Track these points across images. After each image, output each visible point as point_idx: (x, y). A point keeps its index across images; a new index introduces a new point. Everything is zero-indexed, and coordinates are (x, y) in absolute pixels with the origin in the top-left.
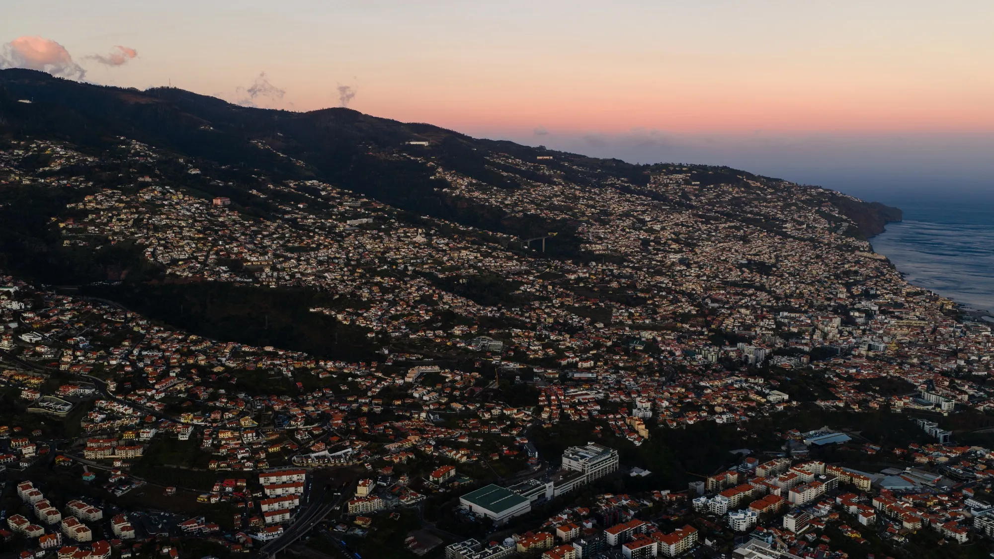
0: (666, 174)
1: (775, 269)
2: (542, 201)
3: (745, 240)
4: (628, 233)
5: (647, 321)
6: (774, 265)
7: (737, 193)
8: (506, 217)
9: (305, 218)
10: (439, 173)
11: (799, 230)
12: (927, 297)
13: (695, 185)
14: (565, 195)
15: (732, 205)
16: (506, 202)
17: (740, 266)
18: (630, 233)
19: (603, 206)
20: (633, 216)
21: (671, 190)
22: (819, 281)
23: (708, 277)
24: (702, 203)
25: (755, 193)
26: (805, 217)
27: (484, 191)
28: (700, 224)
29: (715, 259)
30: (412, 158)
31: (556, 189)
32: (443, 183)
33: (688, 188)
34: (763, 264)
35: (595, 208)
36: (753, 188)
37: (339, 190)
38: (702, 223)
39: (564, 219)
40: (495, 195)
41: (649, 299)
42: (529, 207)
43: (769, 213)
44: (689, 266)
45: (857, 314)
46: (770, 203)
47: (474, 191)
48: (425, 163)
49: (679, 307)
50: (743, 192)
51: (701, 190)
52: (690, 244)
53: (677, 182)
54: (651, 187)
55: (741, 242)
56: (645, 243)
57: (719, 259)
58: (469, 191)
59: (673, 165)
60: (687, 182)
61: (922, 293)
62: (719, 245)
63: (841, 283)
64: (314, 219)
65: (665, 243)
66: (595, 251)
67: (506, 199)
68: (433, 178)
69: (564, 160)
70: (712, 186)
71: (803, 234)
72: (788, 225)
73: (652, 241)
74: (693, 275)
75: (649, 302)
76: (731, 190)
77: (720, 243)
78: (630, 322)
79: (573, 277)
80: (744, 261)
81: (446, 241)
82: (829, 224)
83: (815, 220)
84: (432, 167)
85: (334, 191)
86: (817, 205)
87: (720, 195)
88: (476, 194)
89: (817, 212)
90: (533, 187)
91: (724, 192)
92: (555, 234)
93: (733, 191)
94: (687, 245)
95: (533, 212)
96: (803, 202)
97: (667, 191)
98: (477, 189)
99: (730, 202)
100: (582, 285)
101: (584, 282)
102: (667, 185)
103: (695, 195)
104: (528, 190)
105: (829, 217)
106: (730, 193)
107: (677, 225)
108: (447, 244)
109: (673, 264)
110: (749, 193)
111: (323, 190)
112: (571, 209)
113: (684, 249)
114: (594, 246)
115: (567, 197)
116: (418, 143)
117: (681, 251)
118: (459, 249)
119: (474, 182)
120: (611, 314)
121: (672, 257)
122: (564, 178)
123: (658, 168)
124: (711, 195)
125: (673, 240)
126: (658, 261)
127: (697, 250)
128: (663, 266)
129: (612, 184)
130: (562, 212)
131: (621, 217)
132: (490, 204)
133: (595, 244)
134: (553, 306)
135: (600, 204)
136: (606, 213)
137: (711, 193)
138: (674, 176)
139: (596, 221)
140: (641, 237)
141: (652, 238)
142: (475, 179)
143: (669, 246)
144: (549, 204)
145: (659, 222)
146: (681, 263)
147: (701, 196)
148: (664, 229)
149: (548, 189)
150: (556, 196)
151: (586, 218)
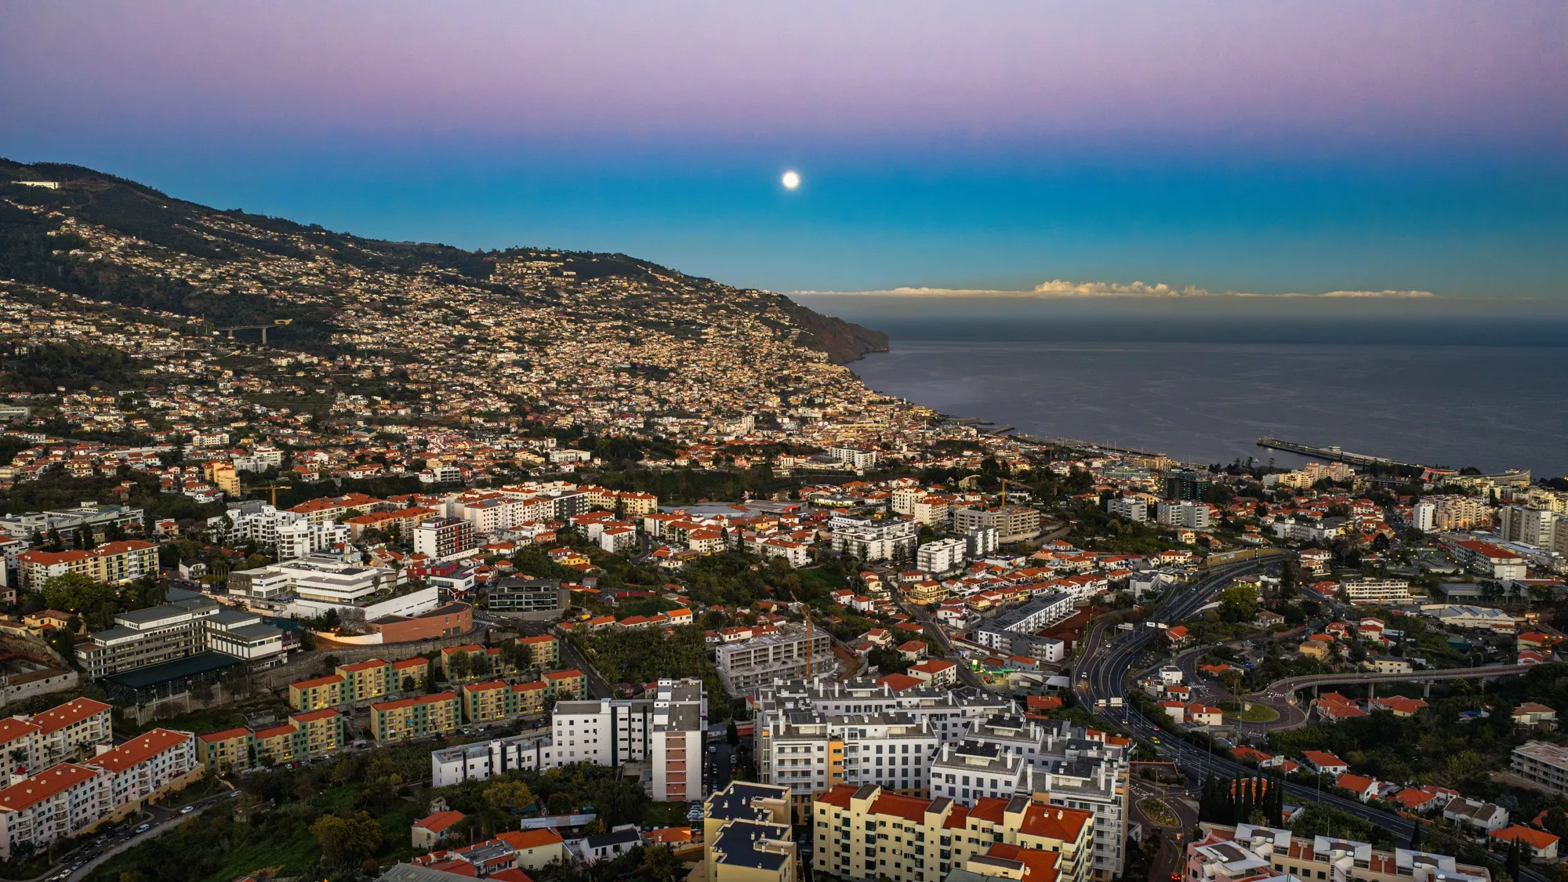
0: (520, 261)
1: (673, 375)
2: (277, 278)
3: (635, 342)
4: (433, 327)
5: (402, 412)
6: (672, 370)
7: (636, 289)
8: (193, 294)
10: (67, 225)
11: (726, 336)
12: (897, 406)
13: (568, 276)
14: (327, 275)
15: (627, 305)
16: (202, 276)
17: (617, 372)
18: (436, 328)
19: (395, 292)
20: (448, 307)
21: (529, 283)
22: (741, 390)
23: (559, 383)
24: (577, 301)
25: (664, 290)
26: (739, 323)
27: (158, 257)
28: (564, 323)
29: (577, 363)
30: (21, 207)
31: (310, 265)
32: (71, 241)
33: (556, 281)
34: (656, 368)
35: (380, 293)
36: (661, 283)
38: (569, 321)
39: (311, 305)
40: (182, 265)
41: (426, 391)
42: (246, 284)
43: (683, 317)
44: (527, 366)
45: (786, 420)
46: (686, 304)
47: (137, 257)
48: (43, 214)
49: (480, 403)
50: (645, 289)
51: (577, 284)
52: (540, 343)
53: (539, 272)
54: (495, 280)
55: (628, 344)
56: (462, 340)
57: (585, 362)
58: (125, 255)
59: (536, 250)
60: (555, 272)
61: (891, 402)
62: (589, 346)
63: (776, 393)
65: (494, 341)
66: (359, 344)
67: (202, 271)
68: (53, 233)
69: (349, 241)
70: (597, 280)
71: (731, 342)
72: (708, 330)
73: (474, 338)
74: (533, 380)
75: (424, 396)
76: (626, 284)
77: (590, 343)
78: (368, 413)
79: (284, 362)
80: (627, 365)
81: (28, 306)
82: (774, 332)
83: (753, 327)
84: (56, 218)
86: (758, 309)
87: (610, 292)
88: (139, 260)
89: (756, 318)
90: (264, 259)
91: (615, 288)
93: (627, 287)
94: (533, 342)
95: (253, 291)
96: (738, 305)
97: (522, 285)
98: (142, 254)
99: (624, 302)
100: (301, 374)
101: (306, 371)
102: (522, 276)
103: (567, 291)
104: (256, 263)
105: (774, 325)
106: (625, 290)
107: (523, 320)
108: (28, 312)
109: (501, 365)
110: (655, 291)
112: (331, 293)
113: (527, 349)
114: (357, 336)
115: (329, 278)
116: (36, 184)
117: (520, 351)
118: (52, 320)
119: (141, 243)
120: (333, 401)
121: (501, 357)
122: (334, 257)
123: (511, 254)
124: (594, 291)
125: (510, 338)
126: (473, 361)
127: (550, 351)
128: (484, 369)
129: (427, 274)
130: (313, 294)
131: (426, 307)
132: (167, 277)
133: (360, 333)
134: (218, 393)
135: (391, 289)
136: (399, 301)
137: (593, 289)
138: (535, 264)
139: (376, 310)
140: (456, 333)
141: (475, 334)
142: (144, 239)
143: (501, 344)
144: (289, 283)
145: (492, 315)
146: (515, 363)
147: (578, 292)
148: (498, 324)
149: (295, 265)
150: (308, 275)
151: (358, 306)
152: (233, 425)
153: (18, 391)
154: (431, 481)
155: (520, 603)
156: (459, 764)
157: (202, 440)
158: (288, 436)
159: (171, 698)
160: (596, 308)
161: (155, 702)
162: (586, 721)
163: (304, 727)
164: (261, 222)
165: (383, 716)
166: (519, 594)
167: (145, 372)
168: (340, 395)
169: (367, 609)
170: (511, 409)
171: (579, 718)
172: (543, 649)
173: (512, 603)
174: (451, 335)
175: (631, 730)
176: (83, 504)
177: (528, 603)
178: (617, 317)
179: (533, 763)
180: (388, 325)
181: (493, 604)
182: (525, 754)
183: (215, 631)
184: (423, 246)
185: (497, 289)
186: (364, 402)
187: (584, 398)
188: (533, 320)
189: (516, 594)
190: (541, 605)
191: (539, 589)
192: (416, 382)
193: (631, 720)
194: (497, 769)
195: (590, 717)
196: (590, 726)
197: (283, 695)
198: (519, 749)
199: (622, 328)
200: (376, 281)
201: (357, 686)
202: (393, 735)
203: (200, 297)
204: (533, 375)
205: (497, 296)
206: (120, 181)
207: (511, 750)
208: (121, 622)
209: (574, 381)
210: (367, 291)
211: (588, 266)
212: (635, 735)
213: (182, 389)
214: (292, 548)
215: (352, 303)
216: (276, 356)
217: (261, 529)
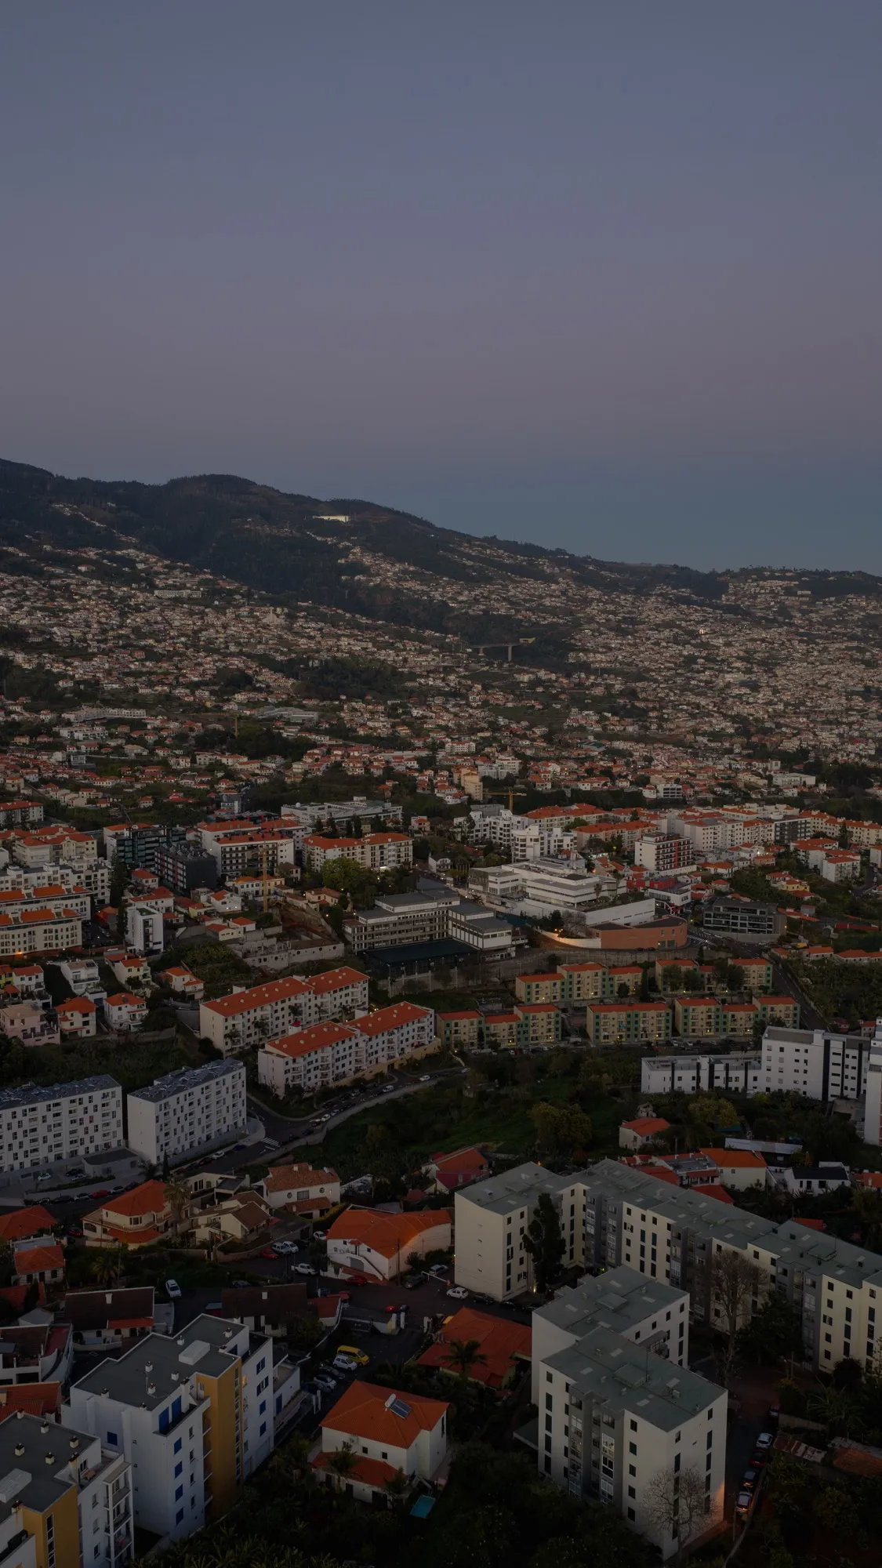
0: (754, 580)
2: (524, 600)
3: (871, 664)
4: (664, 647)
5: (630, 729)
7: (875, 608)
8: (452, 615)
9: (84, 584)
10: (354, 554)
13: (802, 596)
14: (568, 597)
15: (864, 625)
16: (461, 598)
17: (849, 695)
18: (667, 647)
19: (630, 612)
20: (679, 627)
21: (761, 603)
23: (787, 704)
24: (811, 621)
27: (424, 582)
28: (796, 643)
29: (807, 685)
30: (319, 539)
31: (554, 587)
32: (356, 568)
33: (790, 601)
35: (615, 613)
37: (167, 562)
38: (800, 641)
39: (551, 625)
40: (444, 587)
41: (654, 709)
42: (497, 605)
44: (755, 687)
47: (407, 581)
48: (336, 545)
49: (706, 723)
51: (812, 603)
52: (769, 665)
53: (772, 591)
54: (727, 600)
55: (863, 666)
56: (691, 660)
57: (815, 684)
58: (399, 580)
59: (770, 569)
60: (789, 592)
62: (820, 667)
64: (98, 586)
65: (723, 661)
66: (593, 662)
67: (460, 594)
68: (343, 561)
69: (589, 563)
70: (832, 599)
73: (703, 658)
74: (760, 701)
75: (651, 714)
76: (864, 604)
77: (822, 664)
78: (598, 729)
79: (526, 678)
80: (860, 688)
81: (321, 624)
84: (346, 547)
85: (160, 564)
87: (845, 611)
88: (409, 585)
90: (513, 581)
91: (851, 608)
92: (531, 640)
93: (866, 606)
94: (762, 663)
95: (503, 612)
97: (754, 606)
98: (412, 579)
99: (861, 623)
101: (545, 687)
102: (755, 596)
103: (800, 611)
104: (506, 586)
106: (863, 609)
107: (753, 640)
108: (320, 629)
109: (728, 685)
111: (141, 562)
112: (571, 613)
113: (755, 669)
114: (592, 655)
115: (569, 599)
116: (332, 518)
117: (748, 671)
118: (338, 637)
119: (411, 569)
120: (567, 716)
121: (729, 678)
122: (576, 579)
123: (745, 574)
124: (829, 611)
125: (739, 658)
126: (700, 681)
127: (779, 672)
128: (711, 688)
129: (661, 595)
130: (555, 615)
131: (658, 627)
132: (431, 599)
133: (595, 652)
134: (468, 705)
135: (625, 609)
136: (633, 621)
137: (828, 609)
138: (768, 584)
139: (611, 630)
140: (685, 653)
141: (704, 654)
142: (415, 565)
143: (729, 665)
144: (534, 604)
145: (722, 635)
146: (743, 684)
147: (811, 612)
148: (728, 644)
149: (539, 587)
150: (551, 596)
151: (595, 626)
152: (480, 734)
153: (310, 698)
154: (654, 796)
155: (736, 924)
156: (668, 1074)
157: (452, 747)
158: (526, 747)
159: (416, 976)
160: (830, 627)
161: (403, 979)
162: (797, 1050)
163: (527, 1018)
164: (512, 547)
165: (598, 1017)
166: (735, 914)
167: (409, 684)
168: (574, 710)
169: (589, 915)
170: (736, 730)
171: (790, 1047)
172: (757, 973)
173: (728, 923)
174: (681, 655)
175: (844, 1066)
176: (355, 798)
177: (743, 925)
178: (852, 638)
179: (740, 1085)
180: (621, 644)
181: (709, 922)
182: (732, 1074)
183: (457, 921)
184: (660, 567)
185: (729, 609)
186: (596, 718)
187: (812, 722)
188: (763, 640)
189: (732, 914)
190: (756, 928)
191: (755, 912)
192: (645, 700)
193: (845, 1056)
194: (704, 1084)
195: (802, 1047)
196: (802, 1056)
197: (511, 986)
198: (727, 1068)
199: (858, 649)
200: (613, 602)
201: (575, 987)
202: (606, 1037)
203: (457, 617)
204: (760, 696)
205: (727, 616)
206: (397, 513)
207: (719, 1069)
208: (380, 903)
209: (803, 703)
210: (604, 611)
211: (823, 585)
212: (849, 1072)
213: (439, 700)
214: (524, 851)
215: (589, 623)
216: (520, 672)
217: (498, 831)
